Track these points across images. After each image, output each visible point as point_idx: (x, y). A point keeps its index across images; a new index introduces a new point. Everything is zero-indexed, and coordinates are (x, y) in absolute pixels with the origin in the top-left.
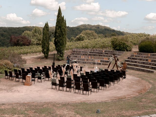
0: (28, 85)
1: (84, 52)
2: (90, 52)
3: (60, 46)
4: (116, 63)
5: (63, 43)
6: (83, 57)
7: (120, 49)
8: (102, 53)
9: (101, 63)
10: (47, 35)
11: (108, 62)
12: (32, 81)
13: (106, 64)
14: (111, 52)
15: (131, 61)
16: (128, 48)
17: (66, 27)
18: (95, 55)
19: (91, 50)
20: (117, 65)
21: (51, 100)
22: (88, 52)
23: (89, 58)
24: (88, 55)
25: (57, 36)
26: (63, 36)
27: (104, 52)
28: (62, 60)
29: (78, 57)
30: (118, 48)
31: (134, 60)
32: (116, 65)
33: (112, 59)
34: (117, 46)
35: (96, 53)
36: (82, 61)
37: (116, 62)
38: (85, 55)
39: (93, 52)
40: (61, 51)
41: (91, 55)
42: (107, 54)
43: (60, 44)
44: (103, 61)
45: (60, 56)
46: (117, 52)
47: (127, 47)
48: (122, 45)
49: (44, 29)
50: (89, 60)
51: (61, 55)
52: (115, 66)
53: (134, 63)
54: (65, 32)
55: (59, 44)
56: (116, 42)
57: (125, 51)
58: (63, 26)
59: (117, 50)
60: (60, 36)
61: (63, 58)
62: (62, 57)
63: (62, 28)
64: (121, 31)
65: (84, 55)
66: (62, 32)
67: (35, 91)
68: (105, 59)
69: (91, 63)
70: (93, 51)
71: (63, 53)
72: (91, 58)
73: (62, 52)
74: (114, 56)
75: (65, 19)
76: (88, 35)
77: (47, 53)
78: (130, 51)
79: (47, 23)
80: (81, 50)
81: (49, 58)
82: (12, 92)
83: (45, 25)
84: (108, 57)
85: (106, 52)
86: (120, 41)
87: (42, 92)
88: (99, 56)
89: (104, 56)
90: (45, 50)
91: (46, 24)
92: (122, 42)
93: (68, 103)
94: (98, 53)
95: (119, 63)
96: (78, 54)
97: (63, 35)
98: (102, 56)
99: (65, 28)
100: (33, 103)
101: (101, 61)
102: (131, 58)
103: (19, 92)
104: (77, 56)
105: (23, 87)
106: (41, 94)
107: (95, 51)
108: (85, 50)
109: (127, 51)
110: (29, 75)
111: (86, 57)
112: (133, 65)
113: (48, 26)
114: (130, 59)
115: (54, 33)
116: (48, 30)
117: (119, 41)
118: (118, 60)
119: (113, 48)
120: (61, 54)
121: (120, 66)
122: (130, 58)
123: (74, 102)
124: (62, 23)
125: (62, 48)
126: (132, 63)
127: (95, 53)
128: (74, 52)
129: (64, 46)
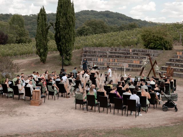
0: (36, 105)
1: (102, 52)
2: (111, 53)
3: (65, 44)
4: (152, 68)
5: (71, 40)
6: (100, 60)
7: (155, 47)
8: (129, 54)
9: (130, 69)
10: (44, 28)
11: (140, 66)
12: (42, 97)
13: (137, 70)
14: (142, 52)
15: (176, 64)
16: (167, 45)
17: (73, 13)
18: (118, 57)
19: (112, 49)
20: (154, 71)
21: (84, 127)
22: (107, 52)
23: (110, 61)
24: (107, 56)
25: (61, 29)
26: (69, 28)
27: (131, 51)
28: (70, 65)
29: (93, 60)
30: (152, 45)
31: (180, 62)
32: (152, 71)
33: (146, 62)
34: (151, 42)
35: (120, 54)
36: (101, 66)
37: (153, 66)
38: (104, 57)
39: (114, 53)
40: (67, 51)
41: (112, 57)
42: (137, 54)
43: (66, 41)
44: (133, 66)
45: (66, 59)
46: (151, 52)
47: (166, 43)
48: (158, 40)
49: (39, 18)
50: (110, 64)
51: (68, 58)
52: (151, 73)
53: (180, 67)
54: (73, 21)
55: (63, 40)
56: (149, 37)
57: (163, 50)
58: (70, 13)
59: (152, 48)
60: (66, 29)
61: (71, 62)
62: (69, 60)
63: (68, 15)
64: (141, 20)
65: (101, 56)
66: (68, 23)
67: (52, 113)
68: (136, 62)
69: (115, 69)
70: (114, 51)
71: (70, 55)
72: (112, 62)
73: (69, 53)
74: (148, 58)
75: (72, 2)
76: (94, 26)
77: (45, 55)
78: (171, 49)
79: (44, 8)
80: (96, 50)
81: (47, 62)
82: (17, 116)
83: (40, 11)
84: (139, 59)
85: (135, 51)
86: (156, 35)
87: (62, 114)
88: (126, 58)
89: (133, 57)
90: (42, 50)
91: (41, 9)
92: (159, 37)
93: (114, 130)
94: (123, 53)
95: (157, 68)
96: (93, 56)
97: (70, 26)
98: (130, 58)
99: (73, 16)
100: (61, 131)
101: (130, 66)
102: (175, 61)
103: (27, 115)
104: (91, 59)
105: (30, 108)
106: (63, 117)
107: (118, 50)
108: (102, 50)
109: (166, 49)
110: (37, 89)
111: (106, 60)
112: (179, 70)
113: (45, 12)
114: (173, 62)
115: (54, 25)
116: (45, 19)
117: (153, 35)
118: (156, 63)
119: (145, 45)
120: (68, 55)
121: (160, 72)
122: (173, 60)
123: (119, 127)
124: (69, 8)
125: (69, 46)
126: (178, 68)
127: (118, 53)
128: (86, 52)
129: (72, 43)
